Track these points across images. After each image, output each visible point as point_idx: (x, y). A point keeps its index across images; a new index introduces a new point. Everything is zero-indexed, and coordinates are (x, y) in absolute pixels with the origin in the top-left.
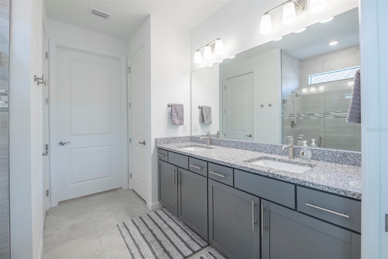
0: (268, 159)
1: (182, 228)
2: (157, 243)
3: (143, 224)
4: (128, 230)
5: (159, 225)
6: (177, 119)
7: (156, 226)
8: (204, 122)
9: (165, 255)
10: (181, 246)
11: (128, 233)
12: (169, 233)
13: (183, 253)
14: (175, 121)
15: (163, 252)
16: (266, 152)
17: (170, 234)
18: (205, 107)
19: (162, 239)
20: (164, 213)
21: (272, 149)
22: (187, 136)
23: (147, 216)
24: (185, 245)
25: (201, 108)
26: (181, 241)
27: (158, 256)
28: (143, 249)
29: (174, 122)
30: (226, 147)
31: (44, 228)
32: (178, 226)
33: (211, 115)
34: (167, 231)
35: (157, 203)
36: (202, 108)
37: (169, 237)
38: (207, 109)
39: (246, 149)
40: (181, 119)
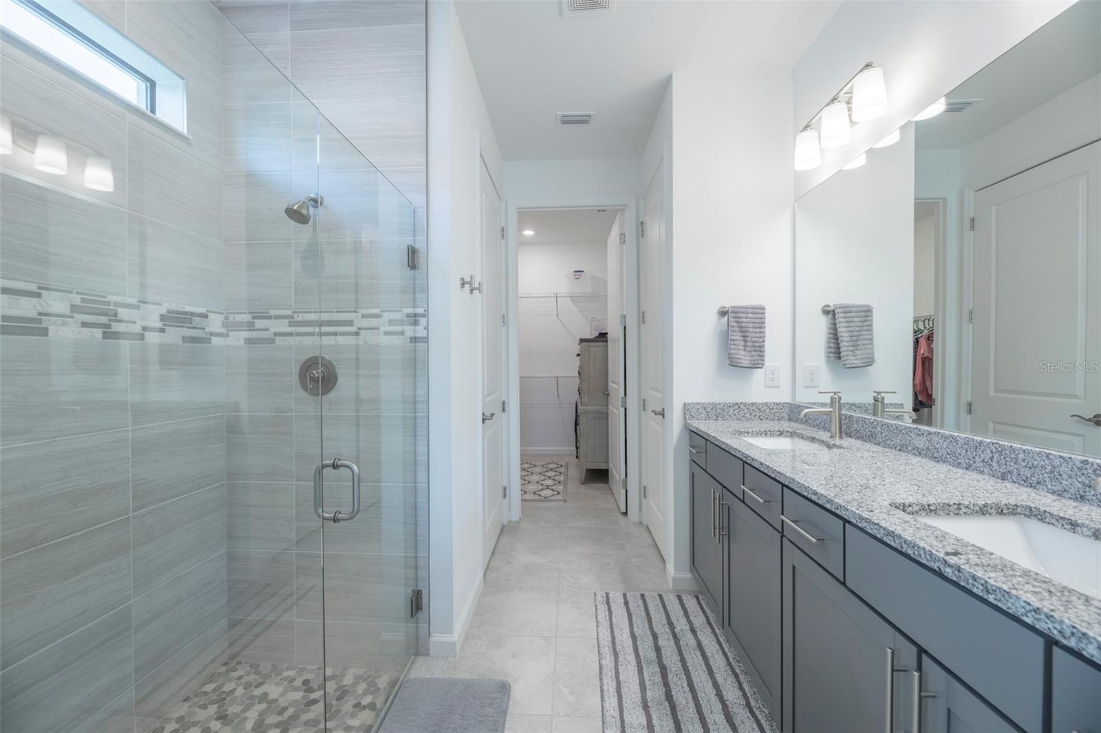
0: (1042, 520)
1: (731, 663)
2: (657, 670)
3: (644, 614)
4: (610, 613)
5: (676, 630)
6: (745, 350)
7: (668, 630)
8: (839, 358)
9: (666, 706)
10: (712, 706)
11: (608, 618)
12: (694, 659)
13: (710, 726)
14: (736, 356)
15: (663, 698)
16: (1055, 488)
17: (694, 662)
18: (847, 309)
19: (672, 666)
20: (698, 606)
21: (1087, 482)
22: (777, 401)
23: (658, 599)
24: (723, 710)
25: (829, 312)
26: (716, 695)
27: (649, 700)
28: (623, 667)
29: (734, 360)
30: (895, 448)
31: (493, 554)
32: (722, 656)
33: (872, 335)
34: (690, 652)
35: (688, 575)
36: (834, 311)
37: (689, 670)
38: (854, 314)
39: (971, 466)
40: (755, 351)
